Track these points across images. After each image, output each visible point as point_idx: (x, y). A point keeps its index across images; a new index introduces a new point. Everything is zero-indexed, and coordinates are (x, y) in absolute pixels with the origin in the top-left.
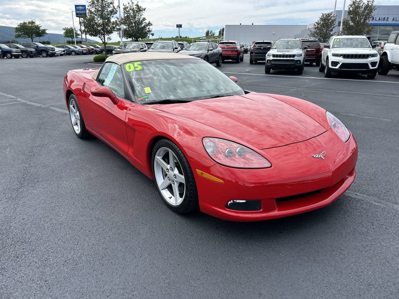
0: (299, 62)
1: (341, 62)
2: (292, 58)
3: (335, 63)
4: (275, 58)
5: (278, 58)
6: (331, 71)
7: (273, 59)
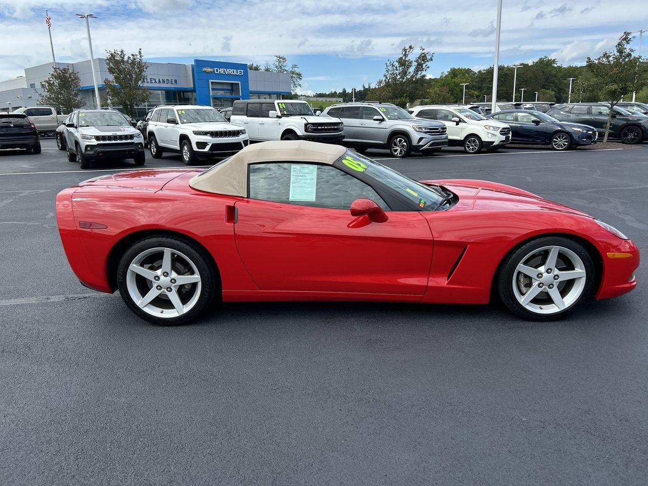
0: (140, 146)
1: (210, 142)
2: (129, 141)
3: (201, 145)
4: (102, 142)
5: (107, 142)
6: (196, 156)
7: (98, 144)
